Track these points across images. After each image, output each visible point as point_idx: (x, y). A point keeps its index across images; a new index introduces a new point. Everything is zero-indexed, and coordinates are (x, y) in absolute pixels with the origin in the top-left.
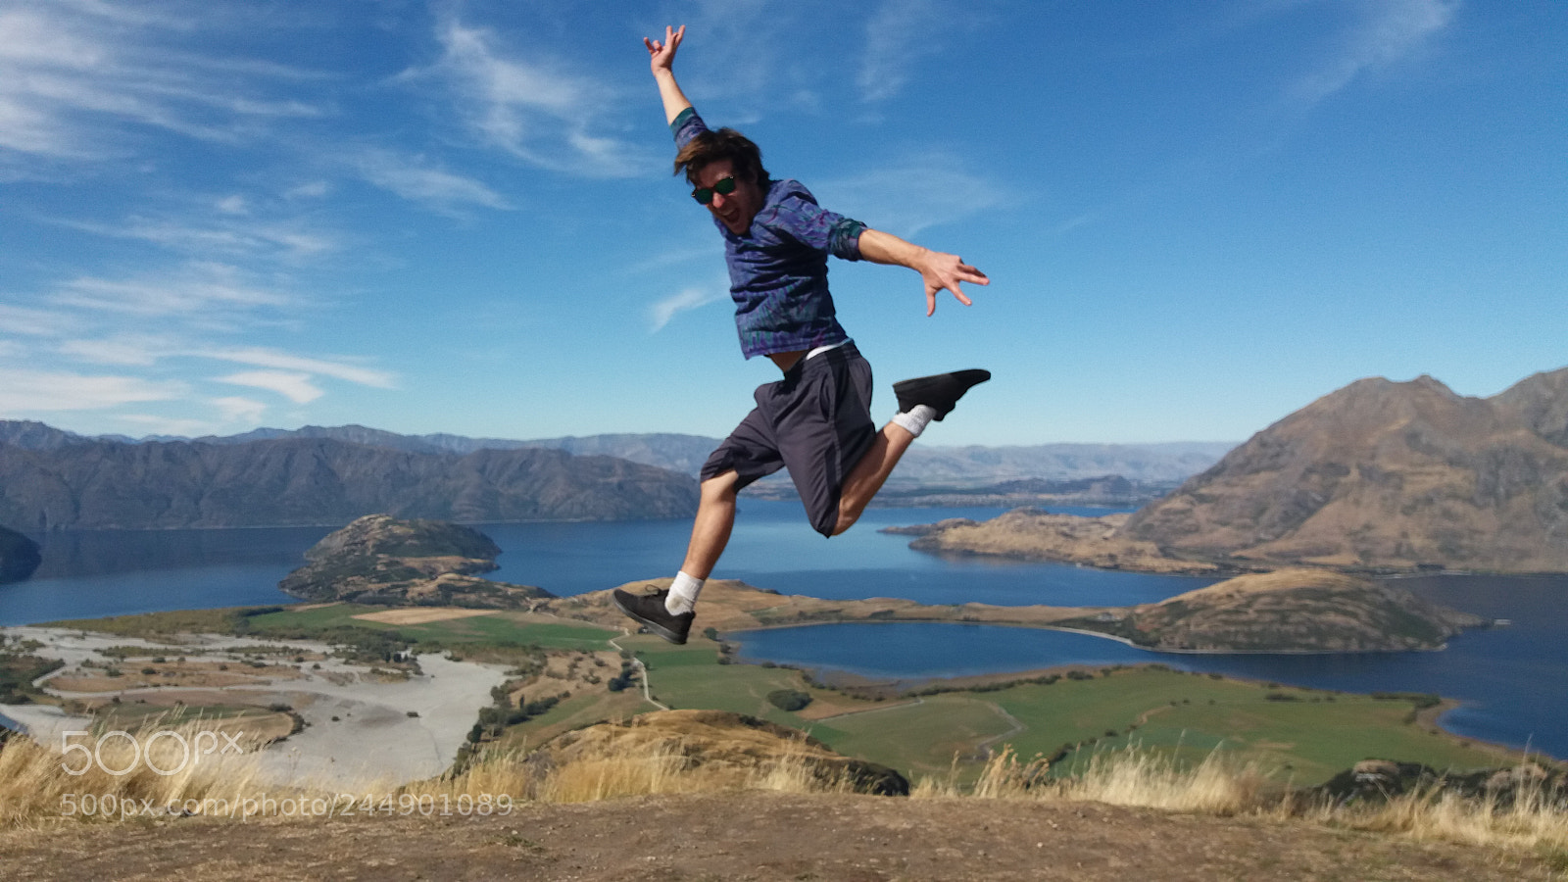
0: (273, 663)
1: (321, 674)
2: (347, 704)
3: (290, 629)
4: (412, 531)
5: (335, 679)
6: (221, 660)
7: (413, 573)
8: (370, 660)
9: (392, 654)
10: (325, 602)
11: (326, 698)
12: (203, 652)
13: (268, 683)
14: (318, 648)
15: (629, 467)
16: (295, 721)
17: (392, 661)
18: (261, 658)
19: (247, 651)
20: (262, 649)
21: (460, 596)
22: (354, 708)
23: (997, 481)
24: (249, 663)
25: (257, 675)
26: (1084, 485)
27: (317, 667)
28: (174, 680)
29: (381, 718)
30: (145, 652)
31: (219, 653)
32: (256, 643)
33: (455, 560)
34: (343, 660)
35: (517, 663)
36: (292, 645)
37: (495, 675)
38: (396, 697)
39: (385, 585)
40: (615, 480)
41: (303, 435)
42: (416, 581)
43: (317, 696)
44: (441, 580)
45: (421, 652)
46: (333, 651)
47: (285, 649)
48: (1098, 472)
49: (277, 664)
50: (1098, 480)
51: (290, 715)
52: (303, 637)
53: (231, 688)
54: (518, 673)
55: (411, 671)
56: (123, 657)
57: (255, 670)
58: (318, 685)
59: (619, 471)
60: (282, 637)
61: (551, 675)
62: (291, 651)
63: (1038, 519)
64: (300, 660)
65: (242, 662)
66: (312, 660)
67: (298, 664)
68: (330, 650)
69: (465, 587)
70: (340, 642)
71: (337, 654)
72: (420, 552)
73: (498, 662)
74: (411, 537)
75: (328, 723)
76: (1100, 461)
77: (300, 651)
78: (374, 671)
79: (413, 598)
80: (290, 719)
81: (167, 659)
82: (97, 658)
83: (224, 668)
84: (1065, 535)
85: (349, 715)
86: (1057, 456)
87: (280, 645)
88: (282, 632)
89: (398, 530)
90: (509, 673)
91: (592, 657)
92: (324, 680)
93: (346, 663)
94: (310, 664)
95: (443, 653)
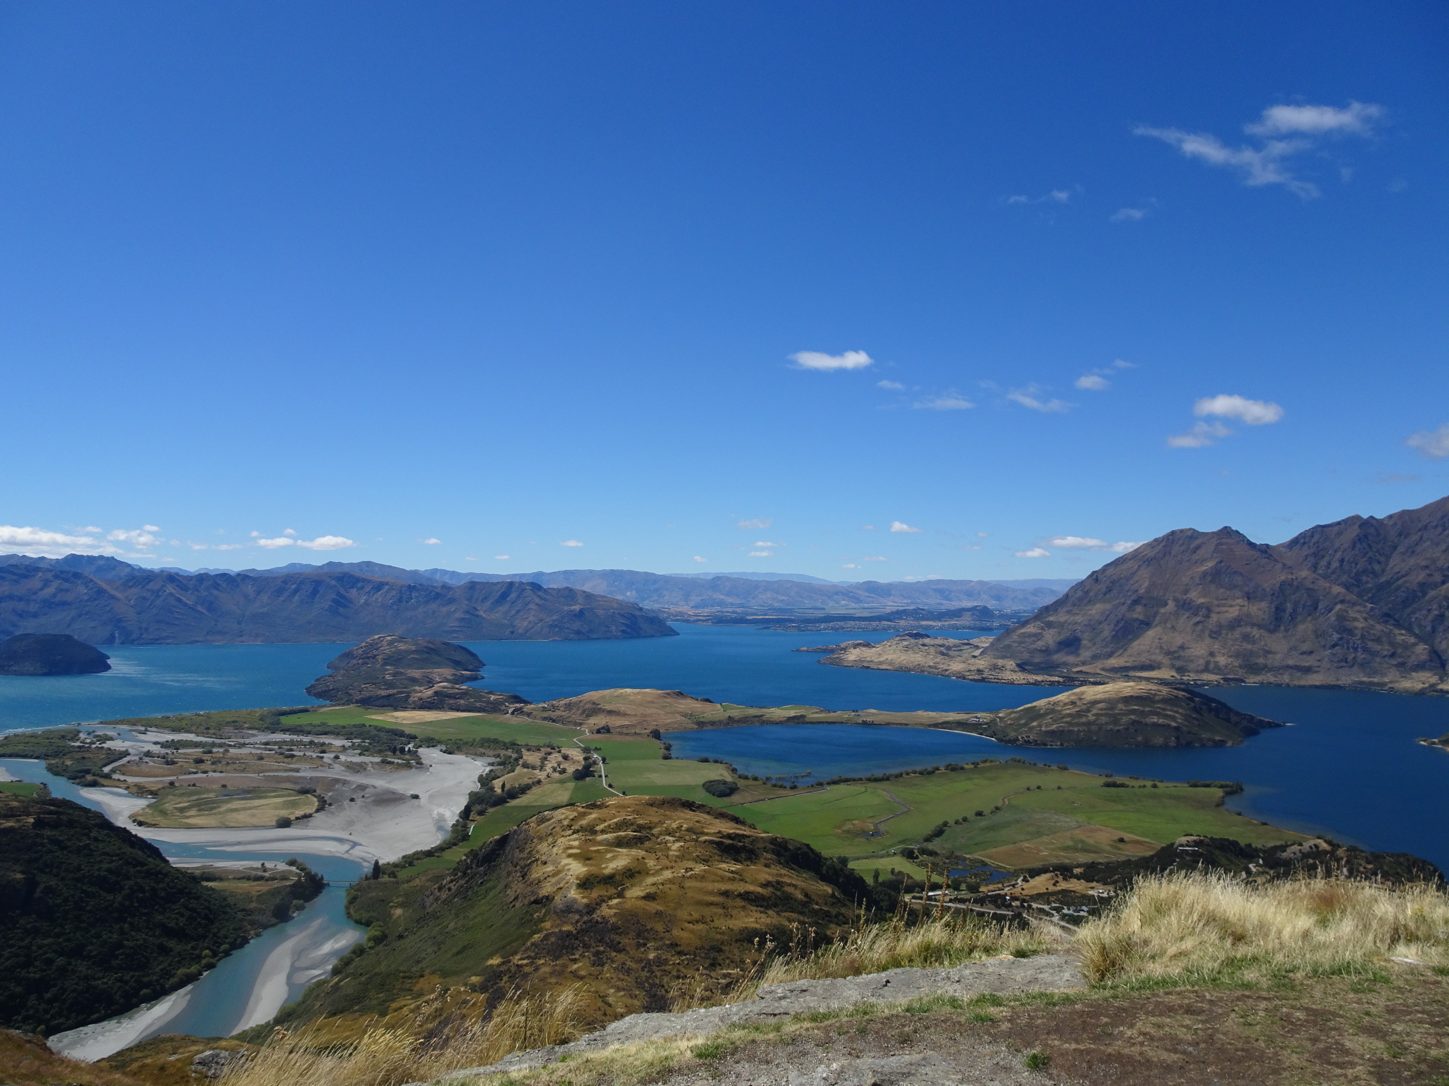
0: (302, 754)
1: (341, 763)
2: (362, 788)
3: (315, 726)
4: (413, 648)
5: (350, 767)
6: (259, 752)
7: (414, 681)
8: (380, 752)
9: (398, 747)
10: (343, 704)
11: (345, 782)
12: (244, 745)
13: (297, 770)
14: (338, 742)
15: (588, 596)
16: (319, 801)
17: (398, 753)
18: (291, 750)
19: (281, 744)
20: (292, 743)
21: (452, 701)
22: (367, 790)
23: (888, 610)
24: (281, 754)
25: (288, 763)
26: (958, 613)
27: (337, 757)
28: (219, 767)
29: (389, 799)
30: (196, 745)
31: (257, 746)
32: (287, 737)
33: (447, 672)
34: (359, 751)
35: (498, 756)
36: (317, 740)
37: (481, 766)
38: (402, 782)
39: (391, 691)
40: (577, 608)
41: (327, 570)
42: (417, 688)
43: (337, 781)
44: (436, 687)
45: (420, 746)
46: (350, 744)
47: (311, 743)
48: (968, 603)
49: (305, 755)
50: (968, 610)
51: (315, 796)
52: (325, 733)
53: (267, 774)
54: (499, 764)
55: (413, 761)
56: (177, 749)
57: (286, 760)
58: (337, 772)
59: (581, 600)
60: (309, 733)
61: (526, 766)
62: (316, 744)
63: (921, 641)
64: (324, 752)
65: (276, 753)
66: (333, 752)
67: (322, 755)
68: (347, 743)
69: (457, 694)
70: (356, 738)
71: (353, 747)
72: (420, 665)
73: (482, 755)
74: (413, 652)
75: (346, 802)
76: (970, 594)
77: (323, 744)
78: (383, 762)
79: (414, 702)
80: (315, 799)
81: (215, 750)
82: (156, 749)
83: (261, 758)
84: (943, 654)
85: (363, 797)
86: (935, 590)
87: (306, 739)
88: (309, 728)
89: (402, 647)
90: (492, 764)
91: (560, 752)
92: (343, 768)
93: (360, 754)
94: (332, 755)
95: (439, 747)
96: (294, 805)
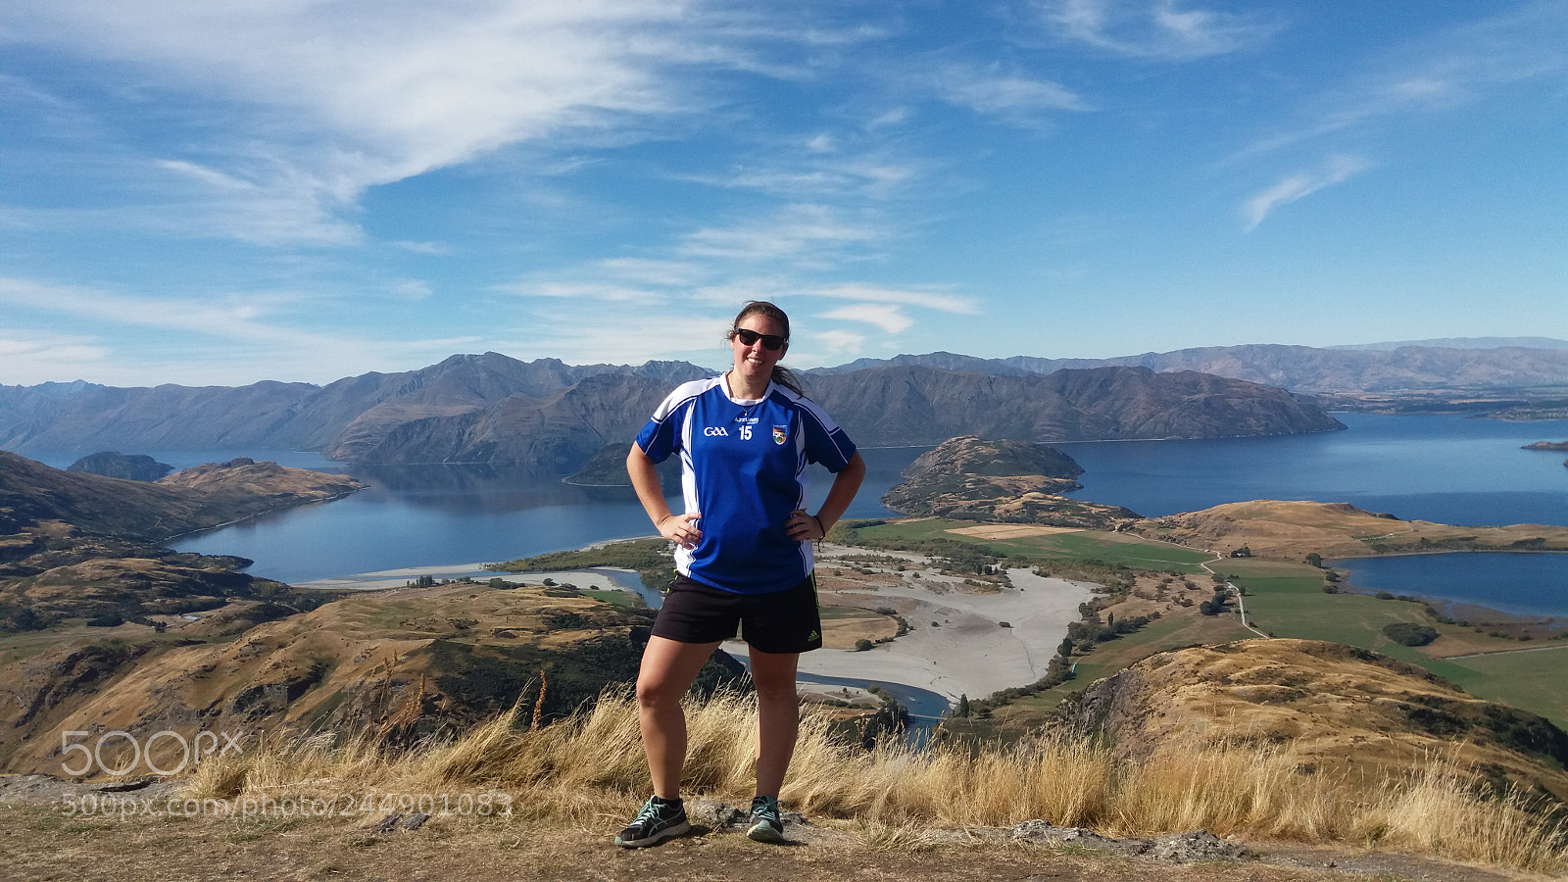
0: (879, 570)
1: (920, 583)
2: (945, 611)
3: (892, 540)
4: (997, 451)
5: (932, 587)
6: (836, 567)
7: (999, 491)
8: (963, 572)
9: (983, 568)
10: (921, 517)
11: (926, 604)
13: (876, 589)
14: (918, 559)
15: (1217, 382)
16: (899, 624)
17: (983, 573)
18: (869, 566)
19: (857, 559)
20: (870, 559)
21: (1045, 514)
22: (951, 615)
24: (859, 570)
25: (866, 581)
27: (917, 576)
29: (975, 627)
31: (833, 561)
32: (864, 552)
33: (1038, 479)
34: (940, 570)
35: (1103, 582)
36: (894, 555)
37: (1083, 593)
38: (991, 607)
39: (974, 502)
40: (1201, 396)
41: (897, 364)
42: (1002, 498)
43: (918, 603)
44: (1025, 498)
45: (1010, 566)
46: (930, 561)
47: (889, 558)
49: (882, 572)
51: (895, 618)
52: (903, 548)
53: (845, 592)
54: (1106, 591)
55: (1001, 584)
57: (863, 577)
58: (918, 592)
59: (1206, 387)
60: (886, 547)
61: (1141, 595)
62: (894, 560)
64: (902, 569)
65: (853, 569)
66: (912, 569)
67: (900, 573)
68: (928, 561)
69: (1049, 506)
70: (936, 554)
71: (934, 565)
72: (1005, 471)
73: (1085, 579)
74: (997, 456)
75: (929, 628)
77: (901, 561)
78: (967, 582)
79: (1000, 514)
80: (896, 622)
83: (838, 574)
85: (947, 621)
87: (884, 554)
88: (886, 543)
89: (984, 450)
90: (1097, 591)
91: (1182, 579)
92: (923, 588)
93: (942, 574)
94: (912, 573)
95: (1031, 569)
96: (874, 627)
